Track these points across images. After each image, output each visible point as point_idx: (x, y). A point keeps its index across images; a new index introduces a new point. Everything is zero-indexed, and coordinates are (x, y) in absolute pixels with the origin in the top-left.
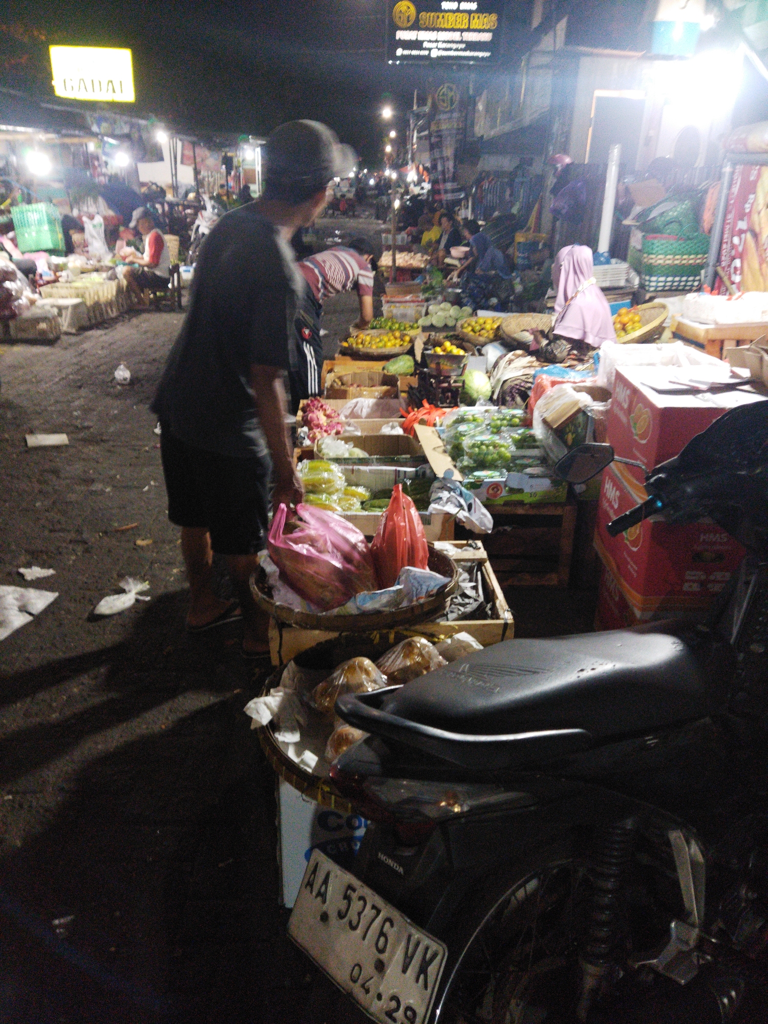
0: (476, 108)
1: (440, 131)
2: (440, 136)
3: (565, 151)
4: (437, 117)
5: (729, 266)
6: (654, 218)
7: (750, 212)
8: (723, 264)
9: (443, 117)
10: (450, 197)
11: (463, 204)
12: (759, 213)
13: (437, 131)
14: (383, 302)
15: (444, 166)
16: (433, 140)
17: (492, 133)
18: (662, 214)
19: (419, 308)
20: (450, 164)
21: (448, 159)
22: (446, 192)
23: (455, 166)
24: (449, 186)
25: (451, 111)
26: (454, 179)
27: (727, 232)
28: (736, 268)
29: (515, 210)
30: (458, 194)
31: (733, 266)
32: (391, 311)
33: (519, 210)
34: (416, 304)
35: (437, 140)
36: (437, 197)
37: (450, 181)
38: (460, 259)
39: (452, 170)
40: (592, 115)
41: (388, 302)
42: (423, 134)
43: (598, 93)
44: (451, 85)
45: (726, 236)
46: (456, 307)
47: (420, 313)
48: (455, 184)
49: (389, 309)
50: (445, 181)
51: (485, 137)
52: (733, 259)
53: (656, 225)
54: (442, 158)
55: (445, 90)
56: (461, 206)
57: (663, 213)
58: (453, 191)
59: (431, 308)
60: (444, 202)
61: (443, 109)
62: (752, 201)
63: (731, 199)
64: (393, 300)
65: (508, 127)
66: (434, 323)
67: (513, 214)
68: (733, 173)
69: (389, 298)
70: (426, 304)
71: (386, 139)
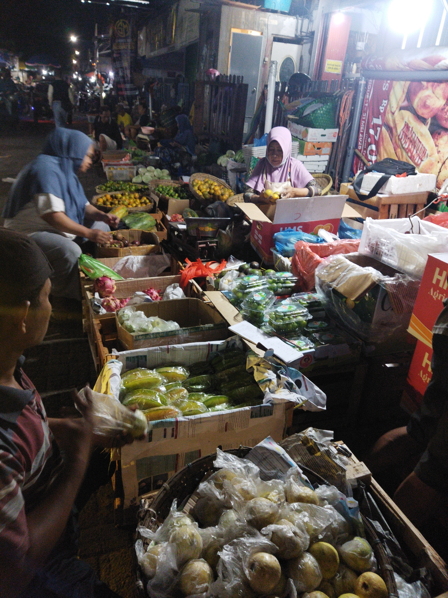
0: (139, 38)
1: (119, 50)
2: (120, 53)
3: (215, 67)
4: (117, 41)
5: (366, 149)
6: (308, 114)
7: (385, 112)
8: (360, 148)
9: (121, 41)
10: (128, 93)
11: (138, 98)
12: (393, 114)
13: (117, 50)
14: (103, 164)
15: (124, 73)
16: (115, 55)
17: (152, 54)
18: (313, 112)
19: (132, 170)
20: (128, 72)
21: (126, 69)
22: (126, 90)
23: (131, 73)
24: (128, 86)
25: (126, 38)
26: (132, 81)
27: (363, 125)
28: (372, 151)
29: (180, 104)
30: (134, 92)
31: (369, 149)
32: (112, 172)
33: (183, 105)
34: (129, 166)
35: (118, 55)
36: (120, 93)
37: (128, 83)
38: (148, 135)
39: (129, 76)
40: (231, 45)
41: (107, 165)
42: (103, 52)
43: (234, 30)
44: (124, 20)
45: (362, 128)
46: (159, 170)
47: (132, 173)
48: (132, 85)
49: (110, 170)
50: (125, 83)
51: (147, 56)
52: (370, 144)
53: (310, 119)
54: (122, 68)
55: (121, 23)
56: (137, 99)
57: (315, 111)
58: (131, 89)
59: (140, 170)
60: (125, 96)
61: (121, 36)
62: (385, 105)
63: (366, 103)
64: (111, 163)
65: (164, 51)
66: (144, 181)
67: (179, 107)
68: (366, 85)
69: (107, 162)
70: (135, 167)
71: (73, 56)
